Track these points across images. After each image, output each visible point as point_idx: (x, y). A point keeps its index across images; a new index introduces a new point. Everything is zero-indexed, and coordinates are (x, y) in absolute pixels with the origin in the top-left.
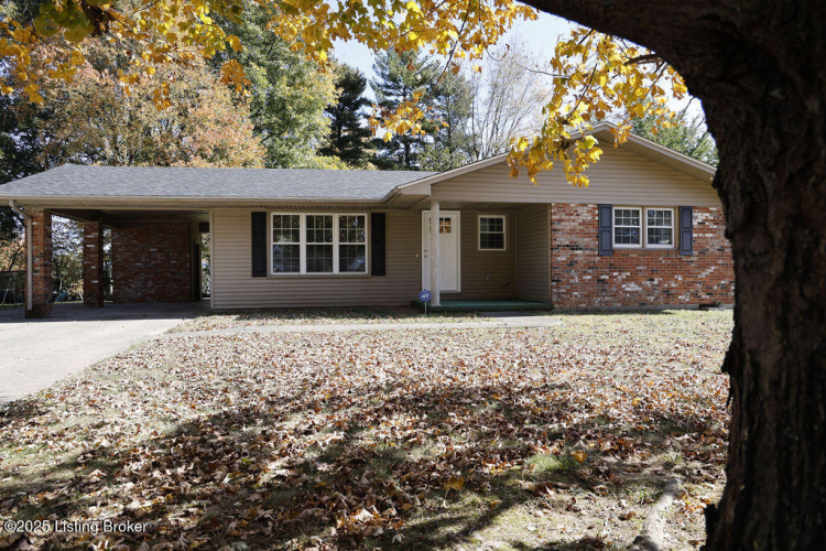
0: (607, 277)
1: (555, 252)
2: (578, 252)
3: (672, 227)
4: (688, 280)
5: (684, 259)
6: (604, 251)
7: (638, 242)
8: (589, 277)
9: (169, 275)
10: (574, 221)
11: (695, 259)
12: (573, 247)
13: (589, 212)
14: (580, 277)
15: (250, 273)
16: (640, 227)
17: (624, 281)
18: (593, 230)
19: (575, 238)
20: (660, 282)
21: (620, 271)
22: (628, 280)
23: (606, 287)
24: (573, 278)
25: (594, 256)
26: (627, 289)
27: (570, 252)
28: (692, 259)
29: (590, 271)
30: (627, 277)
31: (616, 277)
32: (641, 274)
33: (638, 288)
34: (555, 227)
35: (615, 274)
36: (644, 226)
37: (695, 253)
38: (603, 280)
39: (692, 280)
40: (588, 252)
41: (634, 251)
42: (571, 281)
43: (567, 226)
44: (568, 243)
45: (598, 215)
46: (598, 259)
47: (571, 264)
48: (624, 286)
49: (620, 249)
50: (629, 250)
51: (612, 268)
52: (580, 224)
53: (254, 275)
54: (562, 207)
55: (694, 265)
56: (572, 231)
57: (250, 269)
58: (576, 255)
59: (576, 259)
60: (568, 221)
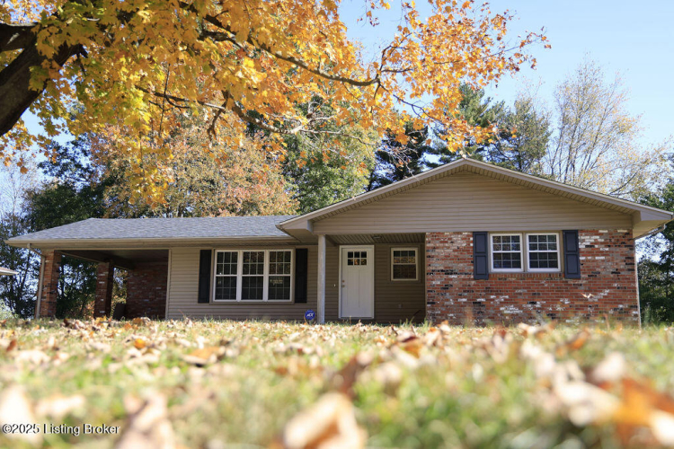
0: (483, 300)
1: (430, 277)
2: (453, 276)
3: (558, 251)
4: (576, 303)
5: (571, 282)
6: (481, 273)
7: (520, 267)
8: (464, 300)
10: (448, 248)
11: (584, 282)
12: (448, 272)
13: (463, 239)
14: (455, 300)
15: (196, 300)
16: (521, 251)
17: (502, 304)
18: (468, 256)
19: (449, 264)
20: (542, 305)
21: (498, 295)
22: (506, 302)
23: (483, 309)
24: (448, 300)
25: (469, 279)
26: (506, 312)
27: (445, 276)
28: (580, 282)
29: (466, 294)
30: (505, 299)
31: (493, 300)
32: (519, 297)
33: (517, 311)
34: (430, 253)
35: (492, 297)
36: (525, 251)
37: (583, 276)
38: (480, 303)
39: (581, 303)
40: (463, 276)
41: (512, 274)
42: (446, 303)
43: (441, 253)
44: (442, 268)
45: (473, 242)
46: (473, 282)
47: (446, 287)
48: (502, 309)
49: (497, 273)
50: (505, 274)
51: (489, 291)
52: (454, 251)
53: (199, 302)
54: (436, 236)
55: (582, 288)
56: (447, 257)
57: (197, 297)
58: (451, 279)
59: (450, 283)
60: (443, 248)
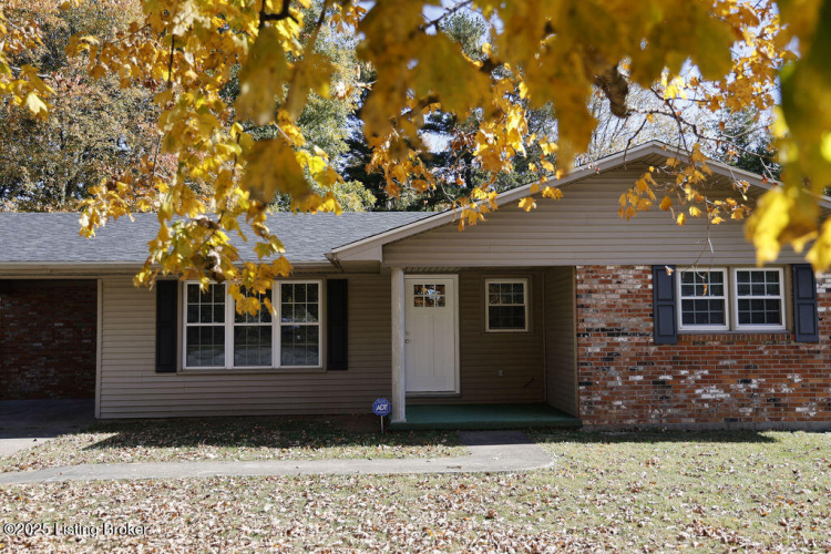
0: (668, 378)
1: (583, 340)
2: (620, 339)
3: (781, 297)
4: (812, 381)
5: (803, 347)
6: (665, 335)
7: (722, 322)
8: (639, 378)
9: (80, 359)
10: (613, 291)
11: (824, 347)
12: (613, 331)
13: (636, 277)
14: (624, 379)
15: (153, 368)
16: (725, 297)
17: (698, 384)
18: (644, 305)
19: (613, 318)
20: (761, 385)
21: (692, 369)
22: (705, 381)
23: (669, 393)
24: (613, 379)
25: (647, 344)
26: (704, 396)
27: (608, 339)
28: (818, 347)
29: (641, 368)
30: (704, 376)
31: (684, 377)
32: (725, 372)
33: (722, 395)
34: (583, 301)
35: (683, 372)
36: (732, 297)
37: (822, 337)
38: (663, 382)
39: (820, 381)
40: (636, 339)
41: (714, 335)
42: (610, 384)
43: (602, 299)
44: (603, 325)
45: (652, 282)
46: (653, 349)
47: (610, 357)
48: (698, 391)
49: (689, 334)
50: (704, 334)
51: (678, 362)
52: (623, 296)
53: (157, 371)
54: (593, 271)
55: (821, 357)
56: (610, 307)
57: (153, 362)
58: (618, 344)
59: (617, 349)
60: (604, 291)
